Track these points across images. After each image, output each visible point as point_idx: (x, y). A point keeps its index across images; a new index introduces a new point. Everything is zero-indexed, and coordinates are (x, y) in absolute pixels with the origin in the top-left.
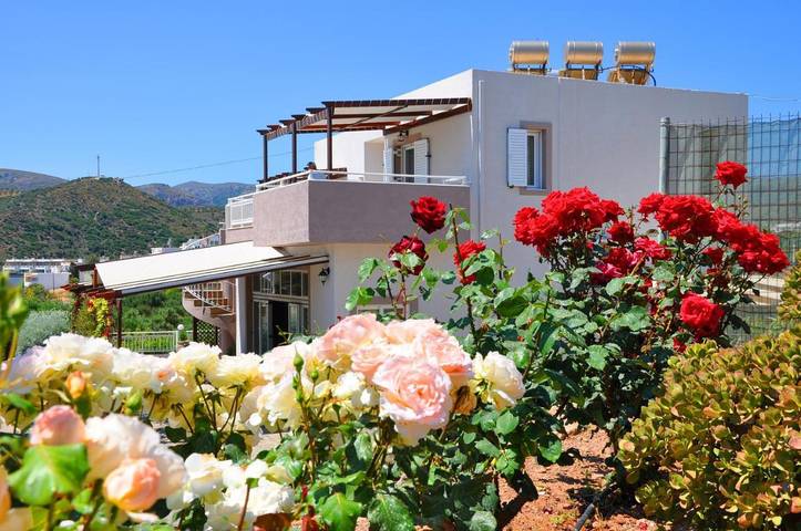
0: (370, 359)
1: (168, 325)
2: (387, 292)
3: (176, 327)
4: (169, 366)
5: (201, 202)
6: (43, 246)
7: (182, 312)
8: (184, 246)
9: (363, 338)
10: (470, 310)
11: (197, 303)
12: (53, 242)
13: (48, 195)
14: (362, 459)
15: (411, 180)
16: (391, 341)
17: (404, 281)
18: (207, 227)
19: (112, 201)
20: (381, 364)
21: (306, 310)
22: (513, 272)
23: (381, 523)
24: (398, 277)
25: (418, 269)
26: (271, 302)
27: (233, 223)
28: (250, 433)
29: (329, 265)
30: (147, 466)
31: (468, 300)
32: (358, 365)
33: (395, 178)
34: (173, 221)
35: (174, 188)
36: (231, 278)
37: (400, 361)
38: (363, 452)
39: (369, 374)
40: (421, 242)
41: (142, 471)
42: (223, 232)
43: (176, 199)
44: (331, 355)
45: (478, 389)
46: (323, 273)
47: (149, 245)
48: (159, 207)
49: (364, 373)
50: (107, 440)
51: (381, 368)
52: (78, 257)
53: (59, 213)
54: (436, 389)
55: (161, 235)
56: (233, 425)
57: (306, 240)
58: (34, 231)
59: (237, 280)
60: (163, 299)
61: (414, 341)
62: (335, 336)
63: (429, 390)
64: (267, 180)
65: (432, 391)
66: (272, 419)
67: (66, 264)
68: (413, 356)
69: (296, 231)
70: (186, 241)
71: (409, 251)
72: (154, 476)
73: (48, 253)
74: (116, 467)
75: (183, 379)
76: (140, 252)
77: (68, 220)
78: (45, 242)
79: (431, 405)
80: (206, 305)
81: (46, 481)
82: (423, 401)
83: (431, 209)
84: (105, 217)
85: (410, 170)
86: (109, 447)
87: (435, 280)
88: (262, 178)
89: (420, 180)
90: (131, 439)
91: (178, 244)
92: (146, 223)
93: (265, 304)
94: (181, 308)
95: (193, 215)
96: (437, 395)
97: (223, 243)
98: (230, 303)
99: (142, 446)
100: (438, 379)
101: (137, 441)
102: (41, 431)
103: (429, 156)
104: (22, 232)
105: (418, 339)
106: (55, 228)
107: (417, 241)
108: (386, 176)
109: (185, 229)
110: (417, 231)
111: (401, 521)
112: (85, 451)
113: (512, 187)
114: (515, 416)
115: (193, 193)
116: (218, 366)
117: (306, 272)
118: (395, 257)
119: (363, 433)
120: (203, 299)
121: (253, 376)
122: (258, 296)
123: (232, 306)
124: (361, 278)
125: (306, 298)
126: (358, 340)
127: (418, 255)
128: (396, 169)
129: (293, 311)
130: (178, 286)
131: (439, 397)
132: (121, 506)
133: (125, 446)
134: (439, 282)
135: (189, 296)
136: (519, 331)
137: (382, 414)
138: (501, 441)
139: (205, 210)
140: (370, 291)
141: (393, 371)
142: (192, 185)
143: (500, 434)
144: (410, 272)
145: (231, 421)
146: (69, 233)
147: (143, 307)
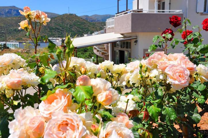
0: (163, 65)
1: (89, 57)
2: (162, 46)
3: (91, 58)
4: (99, 67)
5: (98, 21)
6: (54, 34)
7: (93, 53)
8: (93, 34)
9: (160, 59)
10: (189, 52)
11: (98, 51)
12: (57, 33)
13: (55, 19)
14: (160, 96)
15: (163, 12)
16: (169, 60)
17: (166, 43)
18: (100, 28)
19: (73, 21)
20: (167, 67)
21: (130, 53)
22: (203, 39)
23: (166, 115)
24: (165, 41)
25: (171, 39)
26: (119, 51)
27: (108, 27)
28: (122, 87)
29: (137, 39)
30: (109, 93)
31: (189, 49)
32: (159, 67)
33: (158, 12)
34: (90, 26)
35: (90, 17)
36: (107, 43)
37: (173, 66)
38: (160, 93)
39: (163, 69)
40: (172, 30)
41: (108, 94)
42: (105, 30)
43: (91, 20)
44: (150, 64)
45: (195, 76)
46: (135, 42)
47: (83, 34)
48: (86, 22)
49: (161, 69)
50: (97, 85)
51: (168, 68)
52: (64, 37)
53: (58, 24)
54: (185, 75)
55: (86, 31)
56: (117, 85)
57: (130, 31)
58: (52, 30)
59: (109, 44)
60: (88, 50)
61: (177, 60)
62: (152, 58)
63: (183, 75)
64: (118, 13)
65: (184, 75)
66: (131, 83)
67: (60, 39)
68: (177, 64)
69: (128, 29)
70: (94, 32)
71: (168, 33)
72: (111, 96)
73: (56, 36)
74: (101, 93)
75: (103, 71)
76: (81, 36)
77: (61, 27)
78: (55, 33)
79: (183, 79)
80: (100, 51)
81: (83, 95)
82: (181, 78)
83: (176, 19)
84: (71, 25)
85: (163, 8)
86: (98, 87)
87: (178, 42)
88: (117, 12)
89: (167, 12)
90: (103, 85)
91: (91, 33)
92: (82, 27)
93: (118, 51)
94: (92, 52)
95: (96, 24)
96: (185, 76)
97: (105, 33)
98: (107, 51)
99: (106, 87)
100: (186, 71)
101: (105, 86)
102: (80, 81)
103: (170, 4)
104: (49, 30)
105: (179, 59)
106: (58, 29)
107: (171, 30)
108: (155, 11)
109: (93, 29)
110: (171, 27)
111: (172, 115)
112: (92, 87)
113: (198, 13)
114: (205, 85)
115: (96, 18)
116: (113, 67)
117: (130, 41)
118: (164, 35)
119: (160, 88)
120: (99, 50)
121: (123, 71)
122: (115, 49)
123: (108, 52)
124: (153, 42)
125: (130, 49)
126: (159, 60)
127: (171, 34)
128: (159, 8)
129: (126, 53)
130: (92, 46)
131: (186, 77)
132: (102, 104)
133: (102, 87)
134: (180, 42)
135: (95, 48)
136: (206, 58)
137: (167, 82)
138: (199, 93)
139: (99, 23)
140: (156, 46)
141: (171, 69)
142: (96, 16)
143: (199, 91)
144: (168, 40)
145: (117, 84)
146: (61, 30)
147: (82, 52)
